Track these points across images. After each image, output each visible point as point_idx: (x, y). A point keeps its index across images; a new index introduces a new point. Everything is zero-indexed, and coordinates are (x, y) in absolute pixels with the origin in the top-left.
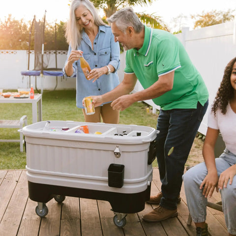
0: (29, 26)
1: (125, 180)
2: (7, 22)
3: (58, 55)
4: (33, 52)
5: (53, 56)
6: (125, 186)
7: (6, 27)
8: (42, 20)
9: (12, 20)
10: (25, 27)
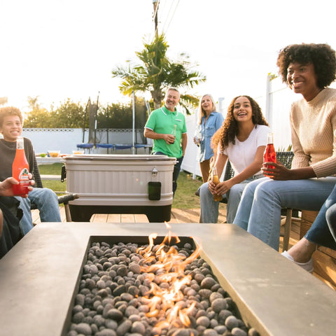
0: (84, 108)
1: (162, 194)
2: (66, 105)
3: (110, 133)
4: (88, 130)
5: (105, 134)
6: (161, 200)
7: (65, 109)
8: (96, 103)
9: (70, 103)
10: (81, 109)
